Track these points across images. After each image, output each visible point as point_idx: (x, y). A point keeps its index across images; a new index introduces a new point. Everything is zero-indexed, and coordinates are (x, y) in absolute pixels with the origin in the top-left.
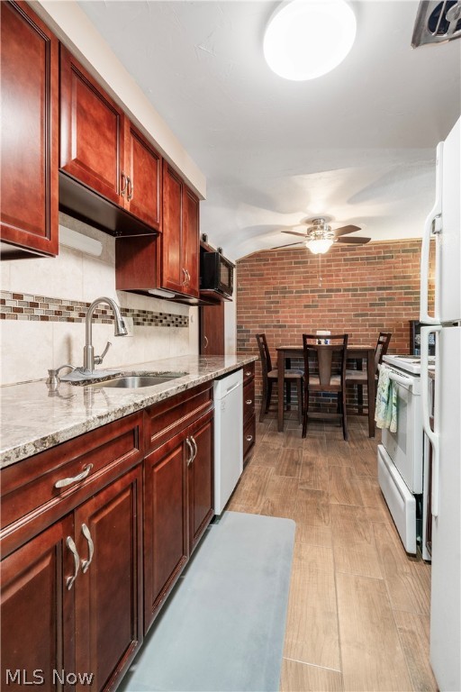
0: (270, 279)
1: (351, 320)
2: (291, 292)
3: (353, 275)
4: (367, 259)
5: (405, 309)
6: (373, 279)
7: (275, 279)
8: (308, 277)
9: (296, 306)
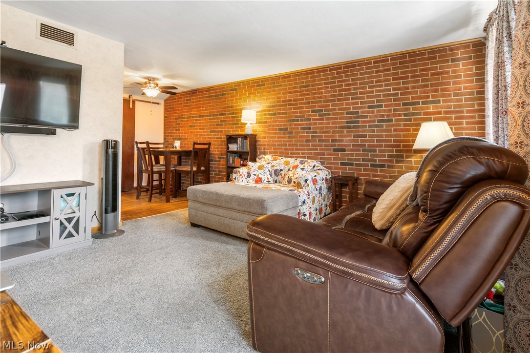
0: (176, 110)
1: (208, 135)
2: (185, 118)
3: (209, 106)
4: (215, 96)
5: (231, 128)
6: (218, 108)
7: (178, 110)
8: (191, 109)
9: (187, 126)
